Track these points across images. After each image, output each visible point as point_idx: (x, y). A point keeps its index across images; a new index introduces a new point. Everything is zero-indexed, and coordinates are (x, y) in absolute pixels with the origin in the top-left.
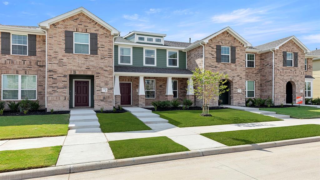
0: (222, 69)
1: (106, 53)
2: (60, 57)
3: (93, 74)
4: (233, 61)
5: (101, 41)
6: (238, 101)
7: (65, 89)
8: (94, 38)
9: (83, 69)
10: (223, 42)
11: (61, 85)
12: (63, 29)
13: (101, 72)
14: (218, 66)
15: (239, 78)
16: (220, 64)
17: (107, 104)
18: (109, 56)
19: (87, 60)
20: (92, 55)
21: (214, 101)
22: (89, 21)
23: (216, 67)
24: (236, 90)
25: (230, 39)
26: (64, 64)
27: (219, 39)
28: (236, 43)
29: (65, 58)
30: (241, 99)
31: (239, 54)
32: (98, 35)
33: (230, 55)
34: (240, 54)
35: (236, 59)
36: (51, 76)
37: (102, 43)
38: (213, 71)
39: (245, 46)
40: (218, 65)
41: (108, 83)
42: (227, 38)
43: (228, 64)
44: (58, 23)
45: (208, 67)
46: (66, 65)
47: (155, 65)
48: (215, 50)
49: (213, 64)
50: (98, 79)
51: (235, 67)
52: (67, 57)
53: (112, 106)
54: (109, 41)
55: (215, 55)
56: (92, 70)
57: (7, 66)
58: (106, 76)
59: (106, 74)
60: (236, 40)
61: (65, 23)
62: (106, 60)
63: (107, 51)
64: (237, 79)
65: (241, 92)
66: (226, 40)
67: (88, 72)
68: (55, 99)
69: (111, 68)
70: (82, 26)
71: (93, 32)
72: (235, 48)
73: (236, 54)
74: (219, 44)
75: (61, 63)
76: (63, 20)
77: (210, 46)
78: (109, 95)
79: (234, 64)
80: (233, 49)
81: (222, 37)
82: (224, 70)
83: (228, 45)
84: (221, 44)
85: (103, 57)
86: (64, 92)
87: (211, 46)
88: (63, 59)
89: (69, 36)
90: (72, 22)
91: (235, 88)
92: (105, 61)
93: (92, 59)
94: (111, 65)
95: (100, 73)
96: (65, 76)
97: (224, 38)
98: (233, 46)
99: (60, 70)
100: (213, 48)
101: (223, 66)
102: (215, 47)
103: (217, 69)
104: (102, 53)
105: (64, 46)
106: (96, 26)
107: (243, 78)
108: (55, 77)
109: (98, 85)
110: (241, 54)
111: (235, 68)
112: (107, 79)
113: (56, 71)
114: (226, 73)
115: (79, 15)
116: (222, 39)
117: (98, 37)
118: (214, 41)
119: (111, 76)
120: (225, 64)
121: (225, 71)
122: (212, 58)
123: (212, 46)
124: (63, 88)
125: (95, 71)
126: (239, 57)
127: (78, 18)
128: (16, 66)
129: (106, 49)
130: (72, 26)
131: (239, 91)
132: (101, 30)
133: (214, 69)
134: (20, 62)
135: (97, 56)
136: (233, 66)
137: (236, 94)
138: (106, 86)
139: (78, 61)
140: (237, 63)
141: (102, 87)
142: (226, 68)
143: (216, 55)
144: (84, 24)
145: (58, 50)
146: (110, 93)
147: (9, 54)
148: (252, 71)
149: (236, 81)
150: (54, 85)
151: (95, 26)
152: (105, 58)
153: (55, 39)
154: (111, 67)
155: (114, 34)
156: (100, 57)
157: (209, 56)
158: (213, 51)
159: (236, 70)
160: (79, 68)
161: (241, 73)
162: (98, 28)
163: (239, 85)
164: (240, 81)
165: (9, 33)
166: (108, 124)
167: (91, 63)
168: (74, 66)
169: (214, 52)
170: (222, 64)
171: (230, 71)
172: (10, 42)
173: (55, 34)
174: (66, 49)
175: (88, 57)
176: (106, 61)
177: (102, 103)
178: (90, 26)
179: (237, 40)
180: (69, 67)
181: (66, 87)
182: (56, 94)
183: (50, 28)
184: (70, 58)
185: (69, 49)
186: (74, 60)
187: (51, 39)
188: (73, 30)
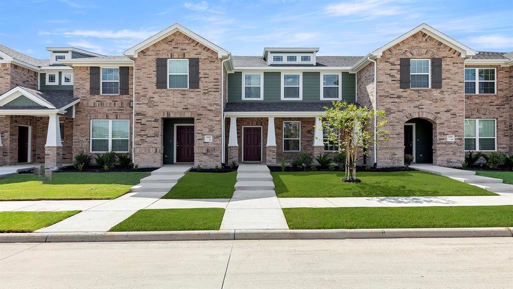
0: (411, 100)
1: (211, 85)
2: (150, 94)
3: (193, 116)
4: (437, 84)
5: (203, 68)
6: (447, 157)
7: (156, 138)
8: (194, 64)
9: (180, 109)
10: (414, 52)
11: (151, 132)
12: (154, 57)
13: (205, 112)
14: (404, 94)
15: (449, 114)
16: (409, 91)
17: (212, 160)
18: (215, 90)
19: (185, 96)
20: (191, 90)
21: (396, 156)
22: (187, 42)
23: (399, 97)
24: (442, 138)
25: (430, 44)
26: (155, 104)
27: (405, 48)
28: (444, 51)
29: (156, 96)
30: (455, 154)
31: (449, 70)
32: (201, 60)
33: (430, 74)
34: (451, 71)
35: (443, 82)
36: (139, 121)
37: (205, 71)
38: (393, 104)
39: (463, 56)
40: (404, 93)
41: (214, 129)
42: (422, 45)
43: (426, 91)
44: (148, 49)
45: (383, 97)
46: (158, 106)
47: (301, 98)
48: (398, 67)
49: (393, 92)
50: (199, 123)
51: (440, 96)
52: (159, 94)
53: (218, 163)
54: (215, 68)
55: (398, 77)
56: (190, 110)
57: (97, 109)
58: (210, 118)
59: (211, 115)
60: (442, 46)
61: (157, 48)
62: (211, 95)
63: (212, 82)
64: (444, 117)
65: (454, 140)
66: (421, 48)
67: (186, 113)
68: (144, 152)
69: (218, 107)
70: (179, 50)
71: (193, 56)
72: (440, 60)
73: (443, 72)
74: (407, 56)
75: (151, 103)
76: (154, 45)
77: (387, 62)
78: (215, 145)
79: (439, 91)
80: (437, 64)
81: (413, 44)
82: (417, 102)
83: (424, 56)
84: (409, 55)
85: (205, 91)
86: (155, 142)
87: (389, 60)
88: (153, 98)
89: (161, 65)
90: (166, 46)
91: (440, 133)
92: (209, 98)
93: (192, 94)
94: (217, 103)
95: (202, 115)
96: (156, 120)
97: (417, 45)
98: (436, 57)
99: (150, 112)
100: (393, 64)
101: (415, 95)
102: (399, 62)
103: (402, 100)
104: (205, 85)
105: (155, 80)
106: (197, 47)
107: (458, 115)
108: (143, 121)
109: (199, 132)
110: (454, 70)
111: (441, 96)
112: (212, 122)
113: (145, 113)
114: (420, 107)
115: (174, 34)
116: (412, 48)
117: (200, 63)
118: (394, 52)
119: (217, 119)
120: (418, 91)
121: (417, 103)
122: (390, 82)
123: (391, 60)
124: (154, 137)
125: (196, 112)
126: (449, 76)
127: (173, 40)
128: (107, 109)
129: (211, 79)
130: (166, 51)
131: (451, 138)
132: (204, 52)
133: (396, 100)
134: (110, 103)
135: (198, 90)
136: (436, 93)
137: (444, 145)
138: (210, 133)
139: (173, 99)
140: (444, 88)
141: (204, 135)
142: (421, 97)
143: (399, 76)
144: (181, 46)
145: (147, 85)
146: (217, 143)
147: (99, 93)
148: (490, 101)
149: (442, 121)
150: (143, 133)
151: (195, 48)
152: (210, 93)
153: (144, 70)
154: (217, 105)
155: (223, 56)
156: (202, 91)
157: (385, 79)
158: (394, 70)
159: (442, 100)
160: (175, 108)
161: (454, 106)
162: (199, 50)
163: (449, 127)
164: (452, 120)
165: (99, 68)
166: (199, 187)
167: (191, 101)
168: (168, 106)
169: (396, 71)
170: (412, 91)
171: (430, 104)
172: (99, 79)
173: (144, 64)
174: (157, 83)
175: (187, 92)
176: (211, 97)
177: (205, 158)
178: (189, 48)
179: (446, 46)
180: (162, 107)
181: (157, 136)
182: (146, 144)
183: (139, 56)
184: (162, 95)
185: (161, 83)
186: (168, 98)
187: (139, 71)
188: (166, 57)
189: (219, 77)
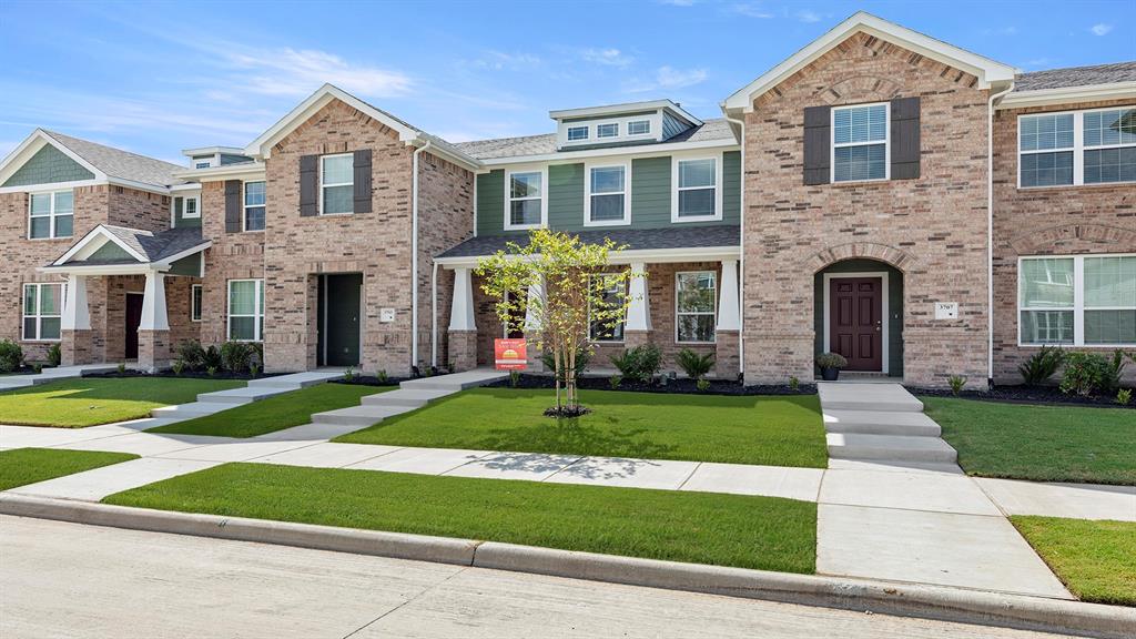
0: (834, 214)
1: (393, 203)
2: (290, 229)
3: (360, 270)
4: (908, 166)
5: (380, 169)
6: (933, 363)
7: (299, 314)
8: (363, 162)
9: (339, 256)
10: (843, 88)
11: (291, 302)
12: (297, 154)
13: (382, 261)
14: (816, 199)
15: (940, 247)
16: (826, 190)
17: (394, 359)
18: (400, 213)
19: (348, 229)
20: (358, 215)
21: (792, 357)
22: (352, 118)
23: (800, 207)
24: (920, 310)
25: (886, 63)
26: (298, 247)
27: (816, 81)
28: (927, 77)
29: (299, 231)
30: (957, 353)
31: (940, 128)
32: (374, 154)
33: (888, 142)
34: (948, 130)
35: (924, 160)
36: (272, 281)
37: (382, 175)
38: (785, 225)
39: (982, 85)
40: (813, 196)
41: (398, 294)
42: (863, 67)
43: (875, 187)
44: (286, 140)
45: (760, 210)
46: (301, 250)
48: (800, 131)
49: (783, 195)
50: (371, 282)
51: (916, 198)
52: (305, 228)
53: (405, 365)
54: (399, 167)
55: (799, 156)
56: (357, 257)
57: (235, 259)
58: (392, 272)
59: (392, 266)
60: (921, 64)
61: (302, 137)
62: (393, 223)
63: (394, 197)
64: (926, 254)
65: (955, 316)
66: (860, 76)
67: (348, 264)
68: (279, 341)
69: (405, 249)
70: (338, 136)
71: (362, 146)
72: (914, 103)
73: (924, 132)
74: (821, 100)
75: (292, 247)
76: (296, 130)
77: (770, 121)
78: (399, 329)
79: (911, 184)
80: (906, 114)
81: (841, 67)
82: (848, 217)
83: (871, 96)
84: (828, 98)
85: (384, 217)
86: (297, 321)
87: (775, 116)
88: (295, 235)
89: (309, 167)
90: (315, 131)
91: (916, 298)
92: (389, 230)
93: (359, 225)
94: (404, 239)
95: (376, 266)
96: (299, 280)
97: (851, 69)
98: (904, 94)
99: (290, 263)
100: (785, 125)
101: (845, 200)
102: (801, 119)
103: (809, 213)
104: (383, 205)
105: (297, 199)
106: (369, 128)
107: (968, 246)
108: (279, 282)
109: (372, 301)
110: (957, 124)
111: (918, 199)
112: (394, 281)
113: (282, 266)
114: (858, 230)
115: (329, 106)
116: (837, 78)
117: (373, 160)
118: (789, 94)
119: (404, 273)
120: (852, 188)
121: (851, 221)
122: (779, 170)
123: (781, 116)
124: (296, 312)
125: (365, 259)
126: (940, 143)
127: (328, 117)
128: (250, 258)
129: (393, 191)
130: (315, 141)
131: (946, 311)
132: (382, 136)
133: (794, 215)
134: (256, 248)
135: (370, 215)
136: (904, 191)
137: (926, 330)
138: (392, 303)
139: (326, 236)
140: (927, 175)
141: (380, 307)
142: (860, 205)
143: (801, 153)
144: (341, 129)
145: (286, 211)
146: (402, 323)
147: (239, 230)
148: (1118, 202)
149: (920, 265)
150: (278, 304)
151: (366, 129)
152: (392, 220)
153: (280, 182)
154: (404, 243)
156: (377, 217)
157: (765, 163)
158: (787, 138)
159: (920, 208)
160: (329, 255)
161: (956, 224)
162: (373, 132)
163: (940, 281)
164: (951, 262)
165: (239, 182)
167: (357, 238)
168: (319, 249)
169: (794, 142)
170: (837, 191)
171: (885, 220)
172: (240, 202)
173: (281, 169)
174: (301, 205)
175: (350, 221)
176: (393, 228)
177: (382, 354)
178: (354, 130)
179: (932, 64)
180: (308, 253)
181: (300, 309)
182: (283, 327)
183: (272, 155)
184: (310, 228)
185: (308, 207)
186: (319, 233)
187: (273, 184)
188: (316, 153)
189: (408, 186)
